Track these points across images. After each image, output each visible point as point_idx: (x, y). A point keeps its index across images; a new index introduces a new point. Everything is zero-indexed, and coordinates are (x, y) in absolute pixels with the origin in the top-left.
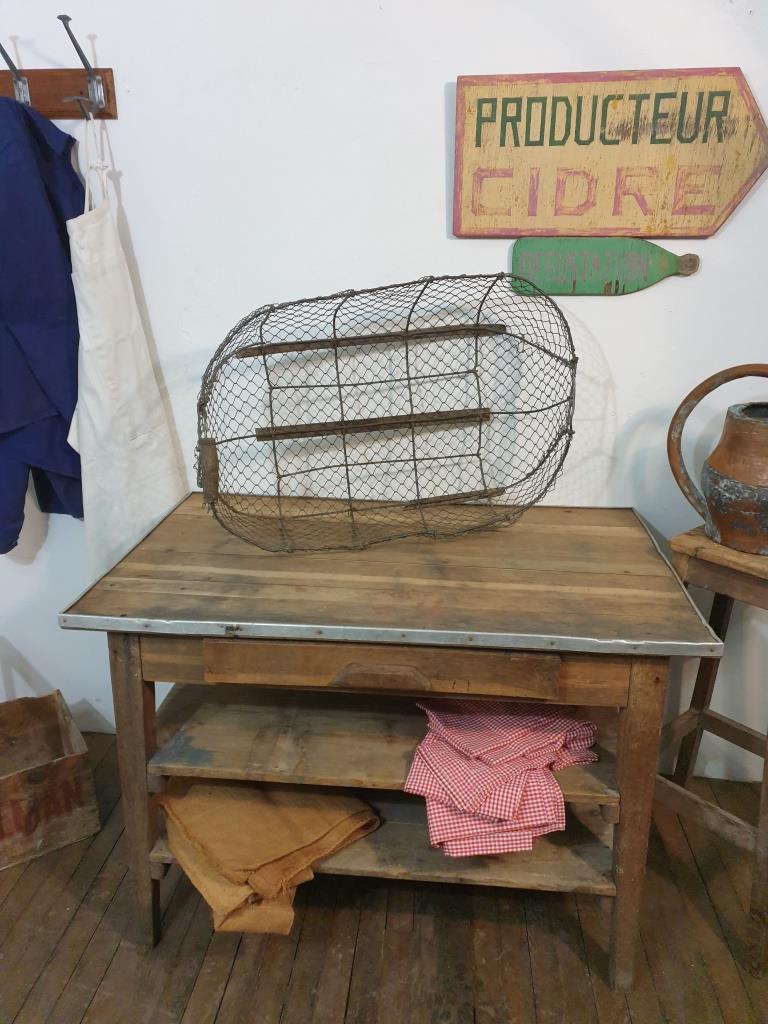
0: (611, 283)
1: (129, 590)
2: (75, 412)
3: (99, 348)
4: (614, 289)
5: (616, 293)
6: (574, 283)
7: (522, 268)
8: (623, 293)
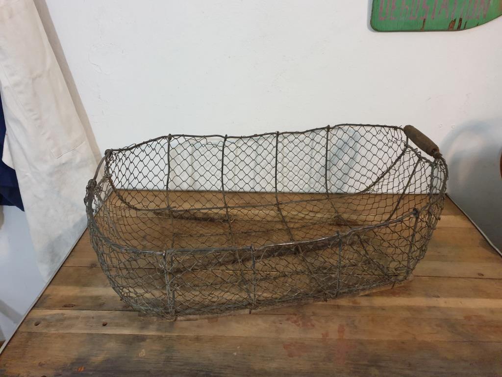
0: (455, 20)
1: (53, 331)
2: (6, 136)
3: (16, 85)
4: (456, 25)
5: (459, 29)
6: (424, 21)
7: (381, 8)
8: (465, 28)
